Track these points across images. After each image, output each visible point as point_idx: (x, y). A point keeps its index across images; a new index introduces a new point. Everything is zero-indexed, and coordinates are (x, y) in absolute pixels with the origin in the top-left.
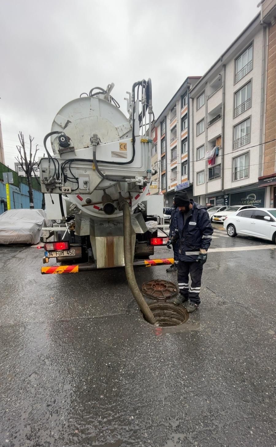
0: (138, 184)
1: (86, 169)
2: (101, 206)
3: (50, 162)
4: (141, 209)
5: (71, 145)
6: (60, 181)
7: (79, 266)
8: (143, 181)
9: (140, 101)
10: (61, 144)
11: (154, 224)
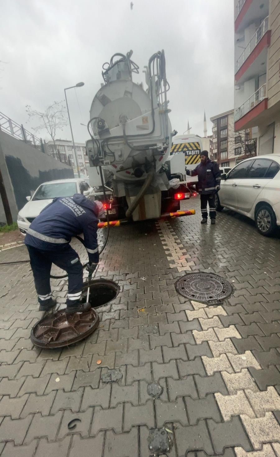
0: (160, 150)
1: (119, 144)
2: (132, 171)
3: (93, 143)
4: (165, 169)
5: (106, 126)
6: (102, 157)
7: (120, 221)
8: (163, 147)
9: (156, 75)
10: (99, 127)
11: (177, 181)
